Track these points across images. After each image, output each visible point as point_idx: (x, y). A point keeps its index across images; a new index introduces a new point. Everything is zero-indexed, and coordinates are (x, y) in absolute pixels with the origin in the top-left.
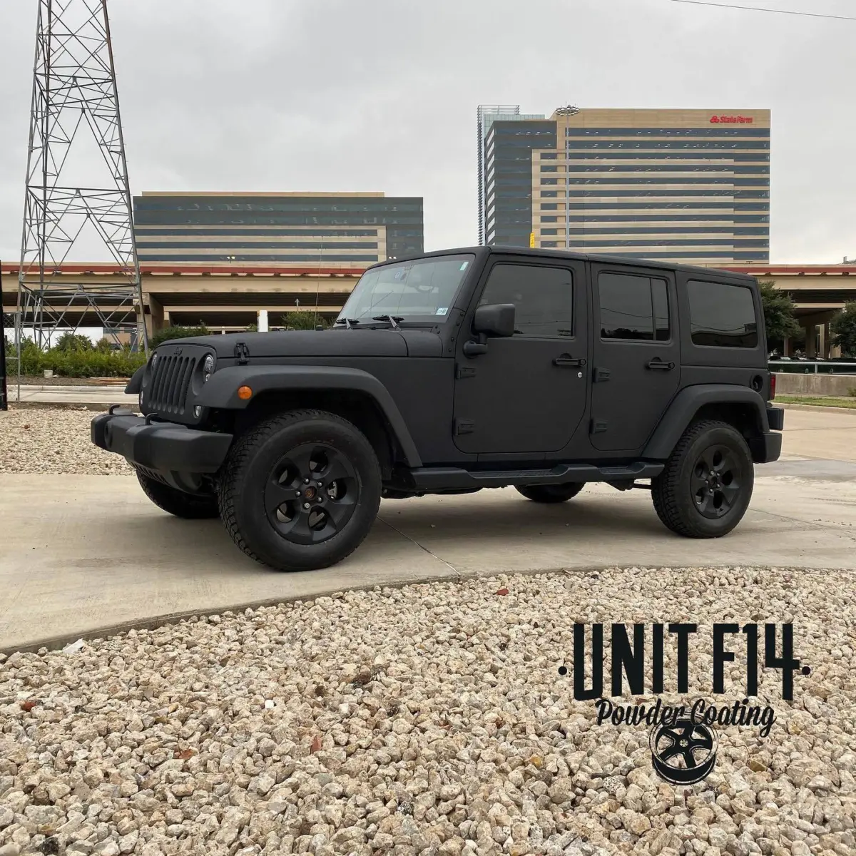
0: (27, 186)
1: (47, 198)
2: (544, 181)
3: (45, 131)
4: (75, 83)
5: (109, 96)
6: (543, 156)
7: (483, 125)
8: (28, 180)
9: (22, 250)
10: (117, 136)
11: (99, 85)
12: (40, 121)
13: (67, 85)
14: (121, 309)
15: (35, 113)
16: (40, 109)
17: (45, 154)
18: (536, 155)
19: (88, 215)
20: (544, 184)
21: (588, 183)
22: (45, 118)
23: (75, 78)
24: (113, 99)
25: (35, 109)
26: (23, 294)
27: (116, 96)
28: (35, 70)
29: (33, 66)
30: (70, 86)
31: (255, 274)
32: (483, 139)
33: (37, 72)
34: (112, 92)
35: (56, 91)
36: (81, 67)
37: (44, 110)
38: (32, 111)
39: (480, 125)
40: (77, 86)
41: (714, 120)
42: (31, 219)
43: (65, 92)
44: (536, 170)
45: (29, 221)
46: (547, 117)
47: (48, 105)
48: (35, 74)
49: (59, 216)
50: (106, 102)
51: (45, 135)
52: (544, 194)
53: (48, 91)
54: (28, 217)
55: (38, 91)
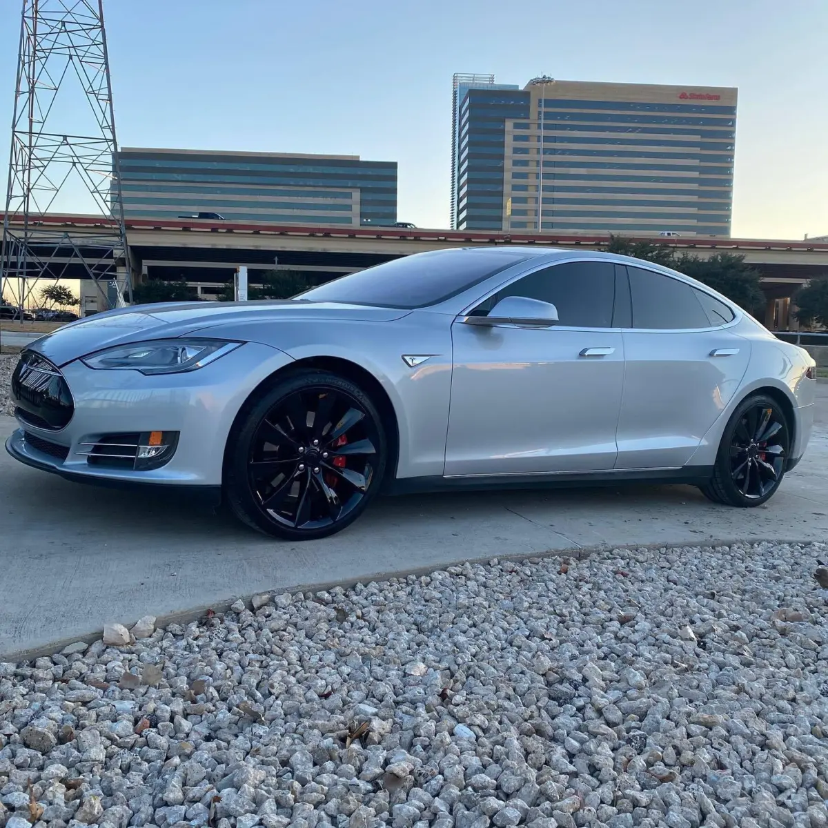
0: (14, 131)
1: (33, 145)
2: (516, 150)
3: (31, 77)
4: (63, 28)
5: (96, 43)
6: (517, 126)
7: (458, 92)
8: (14, 126)
9: (8, 195)
10: (105, 84)
11: (87, 31)
12: (27, 65)
13: (56, 30)
14: (104, 261)
15: (22, 57)
16: (27, 53)
17: (31, 100)
18: (509, 125)
19: (74, 164)
20: (516, 153)
21: (560, 154)
22: (32, 63)
23: (63, 23)
24: (101, 47)
25: (22, 53)
26: (8, 243)
27: (104, 43)
28: (23, 12)
29: (21, 9)
30: (58, 31)
31: (235, 231)
32: (458, 107)
33: (25, 15)
34: (100, 39)
35: (43, 36)
36: (69, 12)
37: (31, 55)
38: (20, 55)
39: (455, 93)
40: (66, 31)
41: (683, 96)
42: (17, 165)
43: (52, 37)
44: (508, 139)
45: (14, 167)
46: (521, 88)
47: (35, 50)
48: (23, 17)
49: (45, 163)
50: (93, 49)
51: (31, 80)
52: (515, 163)
53: (35, 35)
54: (14, 162)
55: (26, 35)
